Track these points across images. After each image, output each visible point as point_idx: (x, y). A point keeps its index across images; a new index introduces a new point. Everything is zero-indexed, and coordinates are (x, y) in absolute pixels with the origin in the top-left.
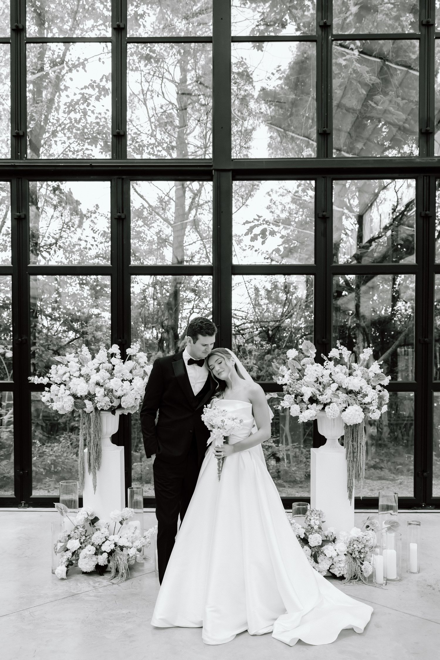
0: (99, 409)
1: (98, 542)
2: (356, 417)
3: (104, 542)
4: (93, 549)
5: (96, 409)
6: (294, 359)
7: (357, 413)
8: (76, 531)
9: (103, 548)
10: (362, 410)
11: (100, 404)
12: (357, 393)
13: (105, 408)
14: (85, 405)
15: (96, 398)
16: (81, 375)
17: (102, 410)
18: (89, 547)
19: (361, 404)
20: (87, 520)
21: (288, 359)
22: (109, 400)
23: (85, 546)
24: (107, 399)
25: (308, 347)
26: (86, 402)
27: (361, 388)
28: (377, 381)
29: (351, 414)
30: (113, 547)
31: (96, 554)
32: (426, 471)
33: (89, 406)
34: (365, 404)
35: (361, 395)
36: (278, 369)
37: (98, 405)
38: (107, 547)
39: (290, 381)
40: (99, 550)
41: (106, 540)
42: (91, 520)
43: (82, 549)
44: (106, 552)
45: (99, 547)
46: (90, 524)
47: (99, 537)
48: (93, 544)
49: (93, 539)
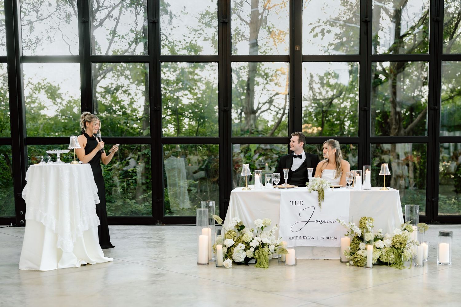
1: (248, 240)
3: (251, 241)
4: (243, 246)
8: (230, 234)
9: (251, 244)
18: (240, 244)
20: (237, 226)
23: (237, 245)
30: (258, 244)
31: (245, 250)
32: (434, 198)
38: (254, 244)
40: (248, 246)
41: (253, 239)
42: (240, 226)
43: (235, 247)
44: (252, 247)
45: (248, 244)
46: (238, 230)
47: (248, 236)
48: (243, 242)
49: (244, 238)
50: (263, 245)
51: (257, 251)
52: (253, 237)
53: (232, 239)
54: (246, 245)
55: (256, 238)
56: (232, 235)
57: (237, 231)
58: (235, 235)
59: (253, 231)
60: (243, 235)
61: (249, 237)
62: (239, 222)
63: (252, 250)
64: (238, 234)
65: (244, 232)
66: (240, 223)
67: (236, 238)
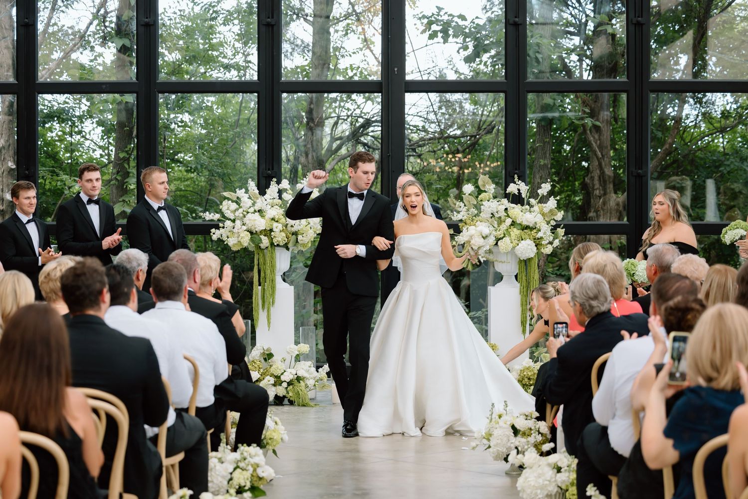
0: (275, 244)
1: (278, 373)
2: (529, 251)
3: (282, 374)
4: (272, 380)
5: (272, 244)
6: (469, 194)
7: (529, 247)
9: (283, 378)
10: (534, 244)
11: (277, 239)
12: (531, 229)
13: (281, 244)
14: (261, 240)
15: (272, 233)
16: (255, 211)
17: (278, 245)
18: (268, 378)
19: (535, 239)
20: (264, 354)
21: (465, 194)
22: (285, 235)
23: (263, 379)
24: (283, 234)
25: (484, 182)
26: (262, 237)
27: (536, 223)
28: (550, 216)
29: (522, 248)
30: (291, 377)
31: (274, 385)
33: (265, 242)
34: (538, 239)
35: (535, 231)
36: (455, 204)
37: (275, 241)
38: (286, 377)
39: (465, 217)
40: (278, 381)
41: (285, 371)
42: (267, 355)
43: (261, 380)
44: (285, 381)
45: (278, 377)
46: (265, 359)
47: (278, 368)
48: (272, 375)
49: (272, 370)
50: (299, 379)
51: (291, 387)
52: (285, 369)
53: (257, 372)
54: (276, 380)
55: (289, 370)
56: (256, 366)
57: (263, 361)
58: (261, 366)
59: (284, 360)
60: (271, 366)
61: (280, 368)
62: (265, 348)
63: (285, 385)
64: (264, 365)
65: (272, 362)
66: (268, 350)
67: (262, 370)
